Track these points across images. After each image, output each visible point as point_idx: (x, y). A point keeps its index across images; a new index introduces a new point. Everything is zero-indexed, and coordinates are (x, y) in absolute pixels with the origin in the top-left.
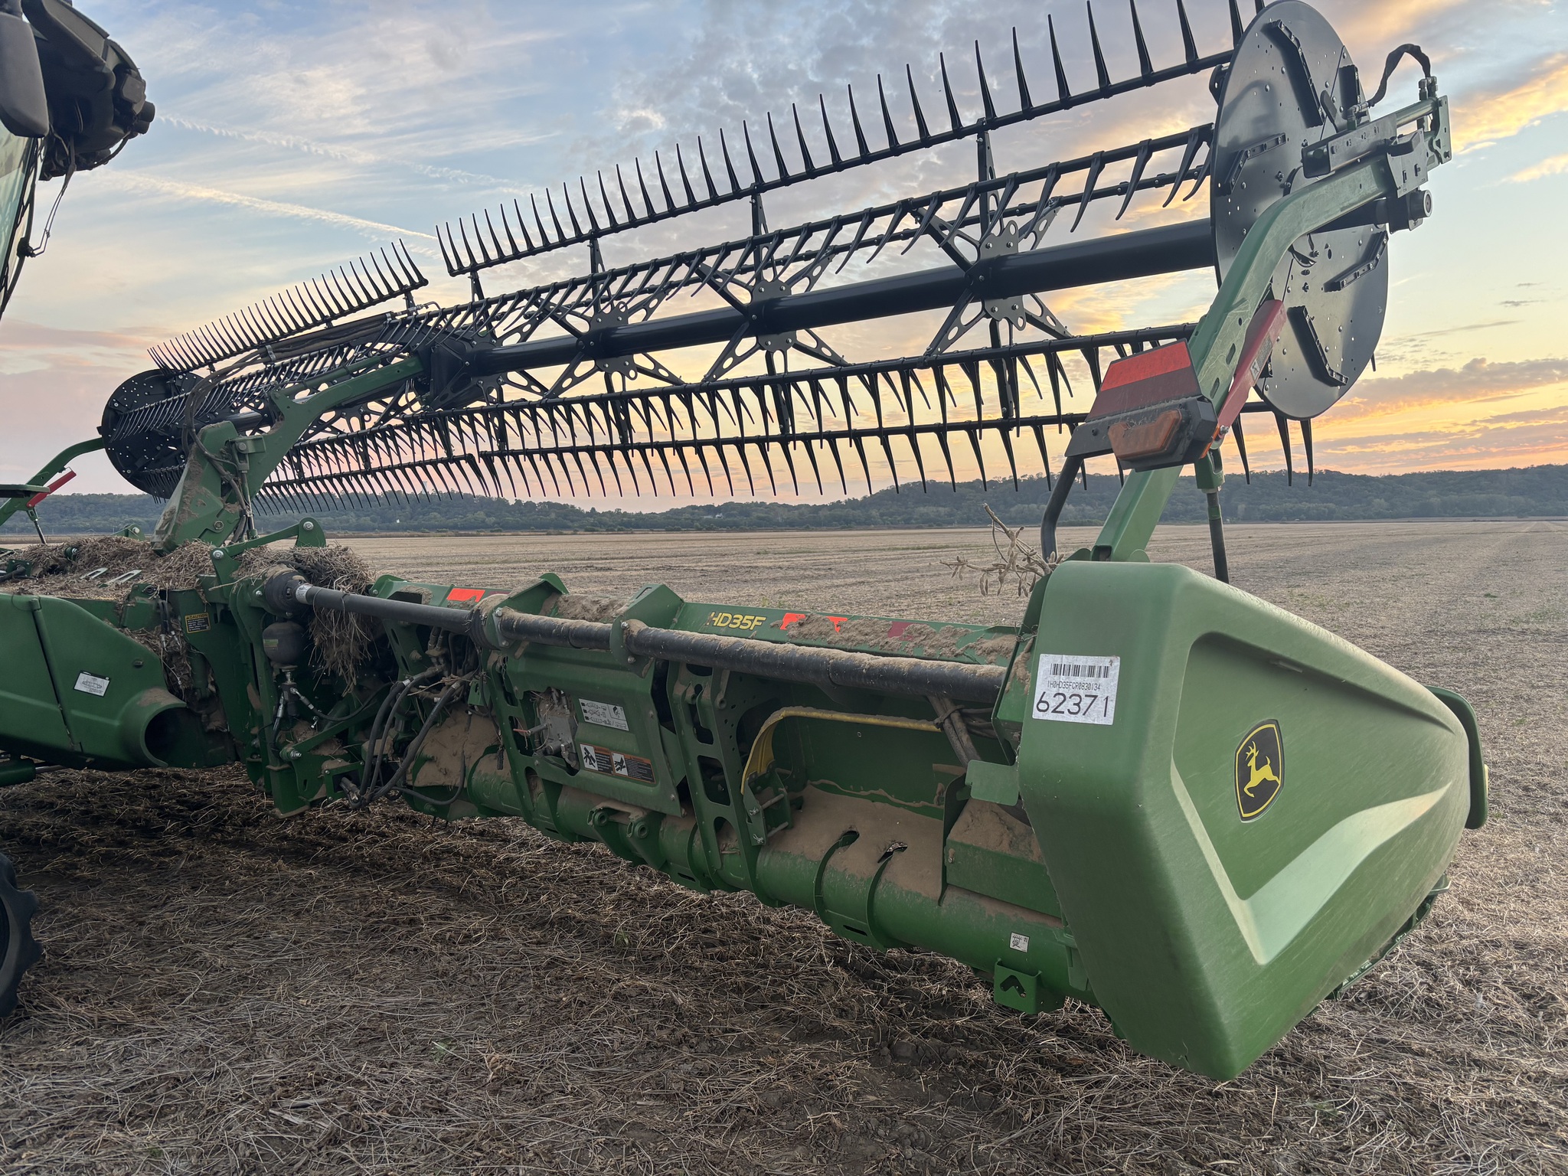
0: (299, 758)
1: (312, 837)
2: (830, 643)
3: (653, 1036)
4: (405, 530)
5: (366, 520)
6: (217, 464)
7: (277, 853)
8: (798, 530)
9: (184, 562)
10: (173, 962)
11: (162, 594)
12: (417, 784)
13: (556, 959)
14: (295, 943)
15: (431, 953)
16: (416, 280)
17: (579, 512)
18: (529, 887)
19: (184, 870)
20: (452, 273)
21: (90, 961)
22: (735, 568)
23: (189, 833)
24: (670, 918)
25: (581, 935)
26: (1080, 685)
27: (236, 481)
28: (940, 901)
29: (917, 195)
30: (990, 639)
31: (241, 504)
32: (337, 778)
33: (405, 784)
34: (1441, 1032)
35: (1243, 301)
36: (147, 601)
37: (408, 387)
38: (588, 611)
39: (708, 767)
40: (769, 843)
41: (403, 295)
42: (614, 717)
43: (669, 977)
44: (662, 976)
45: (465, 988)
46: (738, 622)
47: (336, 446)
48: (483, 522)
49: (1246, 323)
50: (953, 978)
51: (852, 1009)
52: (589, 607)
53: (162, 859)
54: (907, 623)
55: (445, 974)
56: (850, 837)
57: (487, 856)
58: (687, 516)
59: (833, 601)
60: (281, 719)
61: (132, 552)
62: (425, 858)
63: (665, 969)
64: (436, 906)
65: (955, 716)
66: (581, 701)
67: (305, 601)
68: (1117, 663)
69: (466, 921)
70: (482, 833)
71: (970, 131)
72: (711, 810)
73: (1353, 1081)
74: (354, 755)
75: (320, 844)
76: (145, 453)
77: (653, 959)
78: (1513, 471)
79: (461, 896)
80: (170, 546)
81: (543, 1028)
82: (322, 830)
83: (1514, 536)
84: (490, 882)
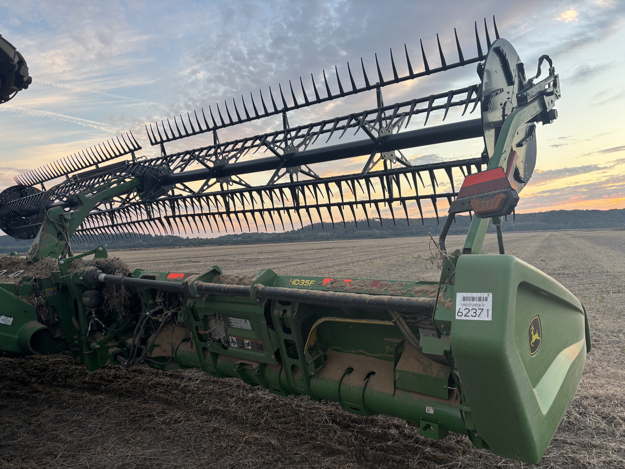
0: (99, 348)
1: (97, 381)
2: (346, 290)
3: (265, 459)
4: (109, 249)
6: (55, 224)
7: (83, 389)
8: (272, 243)
9: (44, 266)
10: (48, 440)
11: (35, 280)
12: (152, 356)
13: (216, 428)
14: (100, 428)
15: (162, 429)
16: (137, 147)
17: (182, 239)
18: (197, 397)
19: (44, 399)
20: (152, 144)
21: (11, 442)
22: (251, 259)
23: (42, 383)
24: (260, 407)
25: (223, 417)
26: (476, 305)
27: (63, 231)
28: (394, 395)
29: (357, 112)
30: (417, 286)
31: (66, 241)
32: (115, 355)
33: (147, 356)
34: (576, 434)
35: (505, 151)
36: (29, 283)
37: (134, 190)
38: (234, 281)
39: (288, 344)
40: (317, 374)
41: (131, 153)
42: (246, 325)
43: (265, 432)
44: (262, 433)
45: (179, 443)
46: (303, 283)
47: (97, 216)
48: (142, 244)
49: (507, 159)
50: (382, 425)
51: (344, 441)
52: (234, 279)
53: (33, 395)
54: (379, 281)
55: (169, 438)
56: (350, 370)
57: (176, 385)
58: (227, 239)
59: (294, 271)
60: (90, 331)
61: (17, 263)
62: (149, 387)
63: (263, 429)
64: (159, 408)
65: (401, 319)
66: (230, 318)
67: (103, 281)
68: (491, 295)
69: (173, 414)
70: (171, 375)
71: (373, 87)
72: (289, 362)
73: (550, 457)
74: (122, 345)
75: (102, 384)
76: (12, 220)
77: (257, 425)
78: (540, 213)
79: (169, 403)
80: (36, 260)
81: (217, 459)
82: (101, 378)
83: (543, 238)
84: (180, 396)
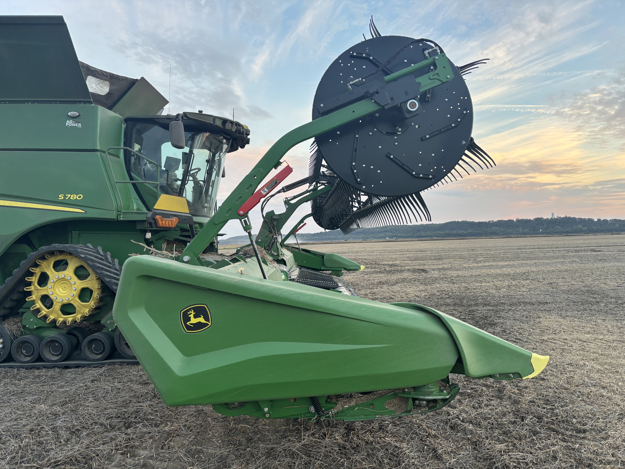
5: (527, 230)
31: (273, 234)
48: (581, 229)
